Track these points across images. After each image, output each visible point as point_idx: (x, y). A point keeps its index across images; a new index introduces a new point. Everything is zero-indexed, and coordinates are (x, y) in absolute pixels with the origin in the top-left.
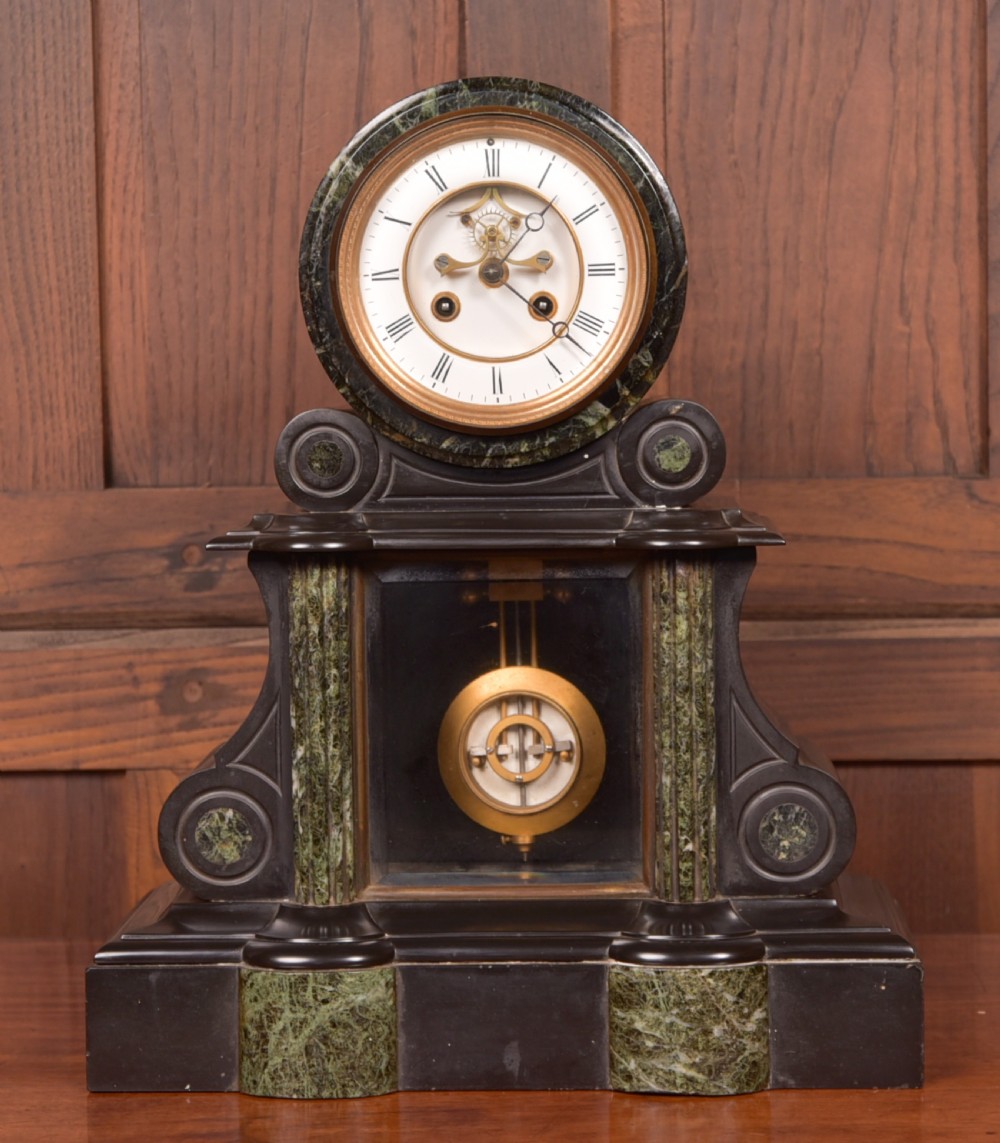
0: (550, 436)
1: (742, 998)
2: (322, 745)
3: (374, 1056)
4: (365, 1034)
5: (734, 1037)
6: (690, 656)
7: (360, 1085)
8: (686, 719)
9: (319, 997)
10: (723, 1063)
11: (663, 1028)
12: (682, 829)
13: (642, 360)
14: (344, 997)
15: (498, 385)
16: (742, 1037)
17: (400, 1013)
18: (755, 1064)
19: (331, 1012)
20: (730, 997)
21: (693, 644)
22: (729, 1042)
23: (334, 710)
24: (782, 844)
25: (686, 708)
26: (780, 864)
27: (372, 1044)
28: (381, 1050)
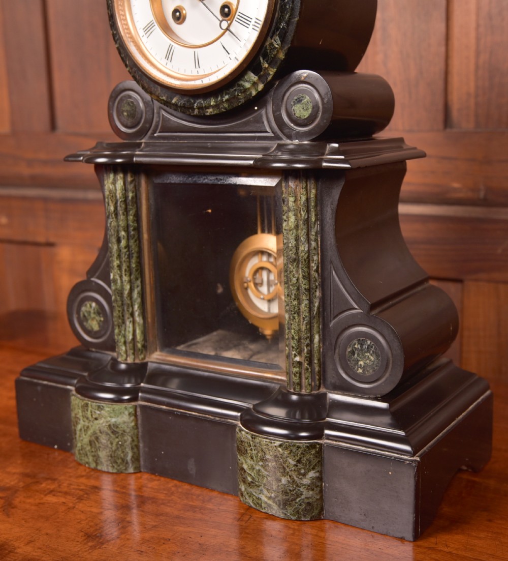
0: (226, 95)
1: (300, 463)
2: (118, 274)
3: (123, 452)
4: (117, 440)
5: (294, 486)
6: (297, 239)
7: (116, 466)
8: (294, 279)
9: (93, 416)
10: (288, 500)
11: (254, 471)
12: (293, 347)
13: (275, 43)
14: (105, 418)
15: (197, 62)
16: (300, 487)
17: (140, 430)
18: (309, 504)
19: (99, 425)
20: (292, 462)
21: (300, 231)
22: (291, 489)
23: (123, 255)
24: (359, 363)
25: (294, 272)
26: (359, 375)
27: (121, 445)
28: (127, 450)
